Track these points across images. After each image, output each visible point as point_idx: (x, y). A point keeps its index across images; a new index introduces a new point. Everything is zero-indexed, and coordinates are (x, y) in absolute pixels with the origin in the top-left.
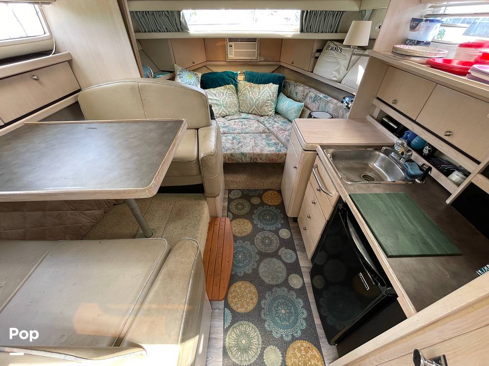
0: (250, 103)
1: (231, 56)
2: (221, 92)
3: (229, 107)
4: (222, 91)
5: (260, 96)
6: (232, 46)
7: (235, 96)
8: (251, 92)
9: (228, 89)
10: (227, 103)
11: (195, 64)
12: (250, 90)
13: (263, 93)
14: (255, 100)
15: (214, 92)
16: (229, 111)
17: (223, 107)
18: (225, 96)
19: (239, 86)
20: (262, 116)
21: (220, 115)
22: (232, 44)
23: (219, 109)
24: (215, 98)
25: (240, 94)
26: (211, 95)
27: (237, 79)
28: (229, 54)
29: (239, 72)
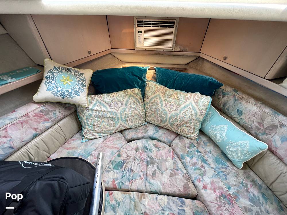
0: (162, 118)
1: (140, 44)
2: (118, 101)
3: (131, 120)
4: (121, 99)
5: (178, 112)
6: (141, 32)
7: (140, 106)
8: (164, 102)
9: (131, 95)
10: (127, 116)
11: (90, 55)
12: (163, 99)
13: (185, 107)
14: (169, 116)
15: (108, 101)
16: (129, 125)
17: (120, 122)
18: (124, 106)
19: (147, 89)
20: (178, 135)
21: (117, 130)
22: (142, 29)
23: (116, 124)
24: (109, 110)
25: (148, 101)
26: (103, 105)
27: (145, 78)
28: (137, 41)
29: (149, 68)
